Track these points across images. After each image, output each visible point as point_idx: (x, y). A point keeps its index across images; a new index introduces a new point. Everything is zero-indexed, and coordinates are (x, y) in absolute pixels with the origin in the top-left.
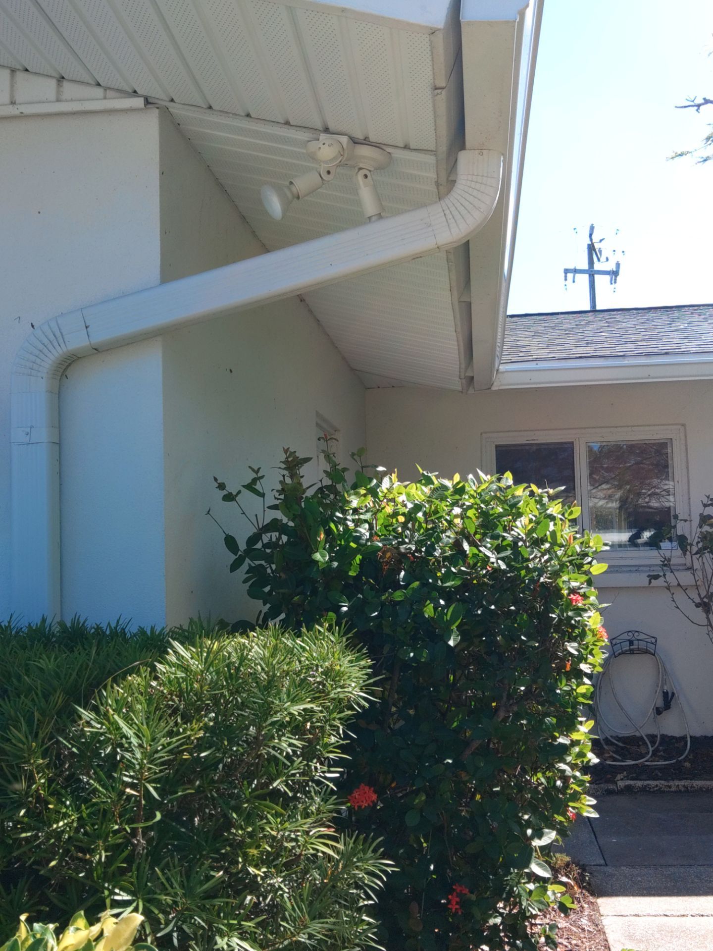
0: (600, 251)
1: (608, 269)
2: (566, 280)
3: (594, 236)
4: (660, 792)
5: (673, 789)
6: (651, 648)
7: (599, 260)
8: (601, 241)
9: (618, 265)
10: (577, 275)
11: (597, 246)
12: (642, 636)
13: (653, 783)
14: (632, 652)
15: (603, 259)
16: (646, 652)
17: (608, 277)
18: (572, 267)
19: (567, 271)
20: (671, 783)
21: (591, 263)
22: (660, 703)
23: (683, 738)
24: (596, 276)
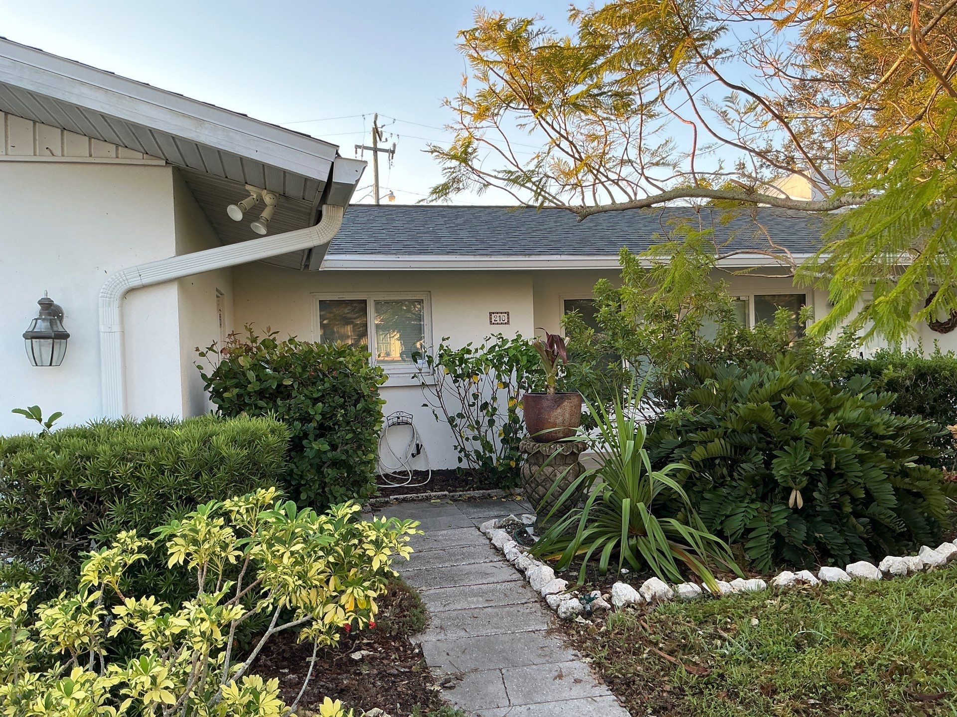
0: (382, 133)
1: (387, 148)
2: (356, 153)
3: (377, 122)
4: (413, 500)
5: (420, 498)
6: (410, 421)
7: (380, 140)
8: (382, 127)
9: (394, 145)
10: (365, 151)
11: (379, 130)
12: (404, 414)
13: (409, 496)
14: (399, 424)
15: (383, 139)
16: (407, 423)
17: (387, 154)
18: (361, 144)
19: (357, 147)
20: (419, 495)
21: (375, 142)
22: (415, 452)
23: (428, 471)
24: (379, 153)
